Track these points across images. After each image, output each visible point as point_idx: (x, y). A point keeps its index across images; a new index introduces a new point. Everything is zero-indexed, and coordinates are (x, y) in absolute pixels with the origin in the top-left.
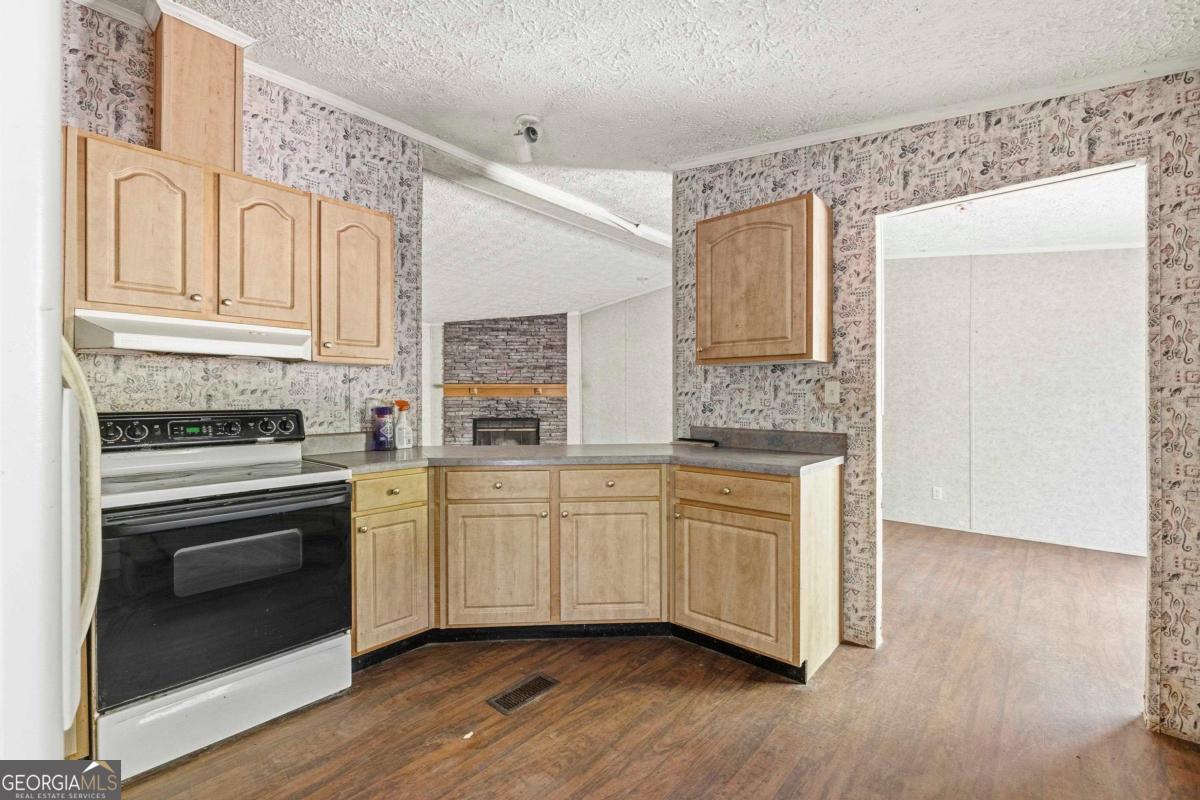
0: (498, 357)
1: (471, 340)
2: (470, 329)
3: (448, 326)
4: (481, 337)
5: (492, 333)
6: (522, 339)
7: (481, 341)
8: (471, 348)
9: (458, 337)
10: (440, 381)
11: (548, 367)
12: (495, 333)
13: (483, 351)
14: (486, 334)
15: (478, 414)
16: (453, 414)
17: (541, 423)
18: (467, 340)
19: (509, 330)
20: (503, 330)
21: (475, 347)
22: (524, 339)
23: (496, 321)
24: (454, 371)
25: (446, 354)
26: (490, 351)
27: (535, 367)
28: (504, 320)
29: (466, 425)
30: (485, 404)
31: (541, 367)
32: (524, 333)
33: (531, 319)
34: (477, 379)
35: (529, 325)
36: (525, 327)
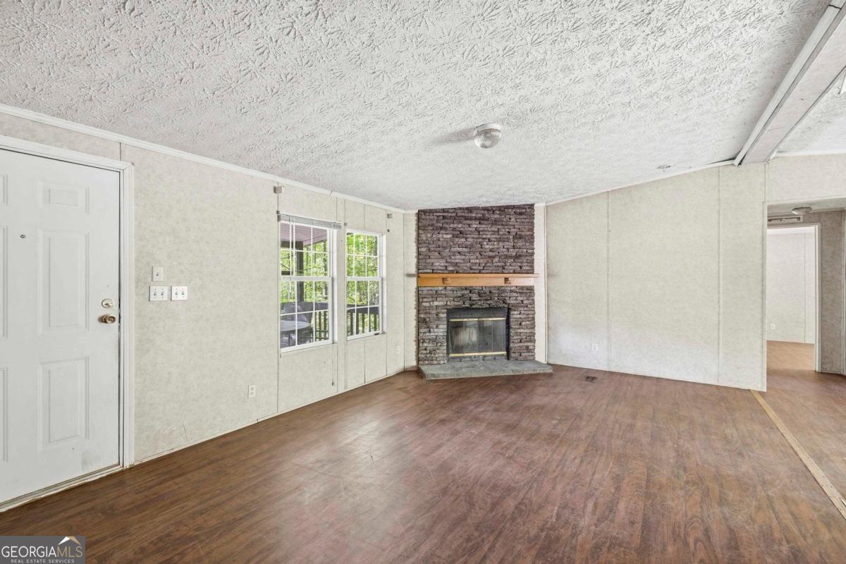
0: (471, 246)
1: (446, 229)
2: (444, 217)
3: (421, 214)
4: (455, 226)
5: (466, 222)
6: (493, 229)
7: (454, 229)
8: (445, 236)
9: (432, 225)
10: (413, 270)
11: (518, 257)
12: (468, 222)
13: (457, 240)
14: (460, 222)
15: (452, 304)
16: (428, 304)
17: (512, 313)
18: (441, 228)
19: (481, 220)
20: (476, 219)
21: (449, 236)
22: (494, 228)
23: (470, 210)
24: (428, 261)
25: (419, 242)
26: (463, 240)
27: (507, 257)
28: (477, 208)
29: (442, 315)
30: (459, 294)
31: (511, 257)
32: (495, 222)
33: (503, 209)
34: (450, 268)
35: (500, 214)
36: (496, 216)
